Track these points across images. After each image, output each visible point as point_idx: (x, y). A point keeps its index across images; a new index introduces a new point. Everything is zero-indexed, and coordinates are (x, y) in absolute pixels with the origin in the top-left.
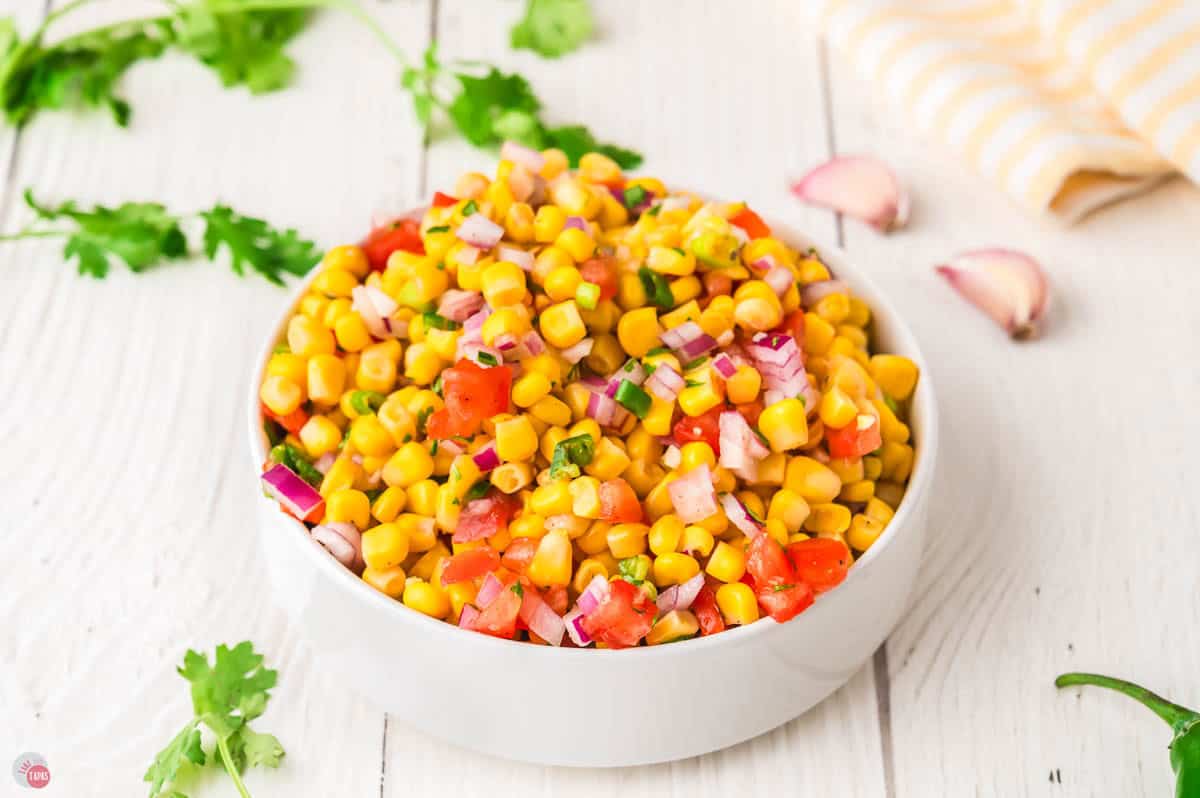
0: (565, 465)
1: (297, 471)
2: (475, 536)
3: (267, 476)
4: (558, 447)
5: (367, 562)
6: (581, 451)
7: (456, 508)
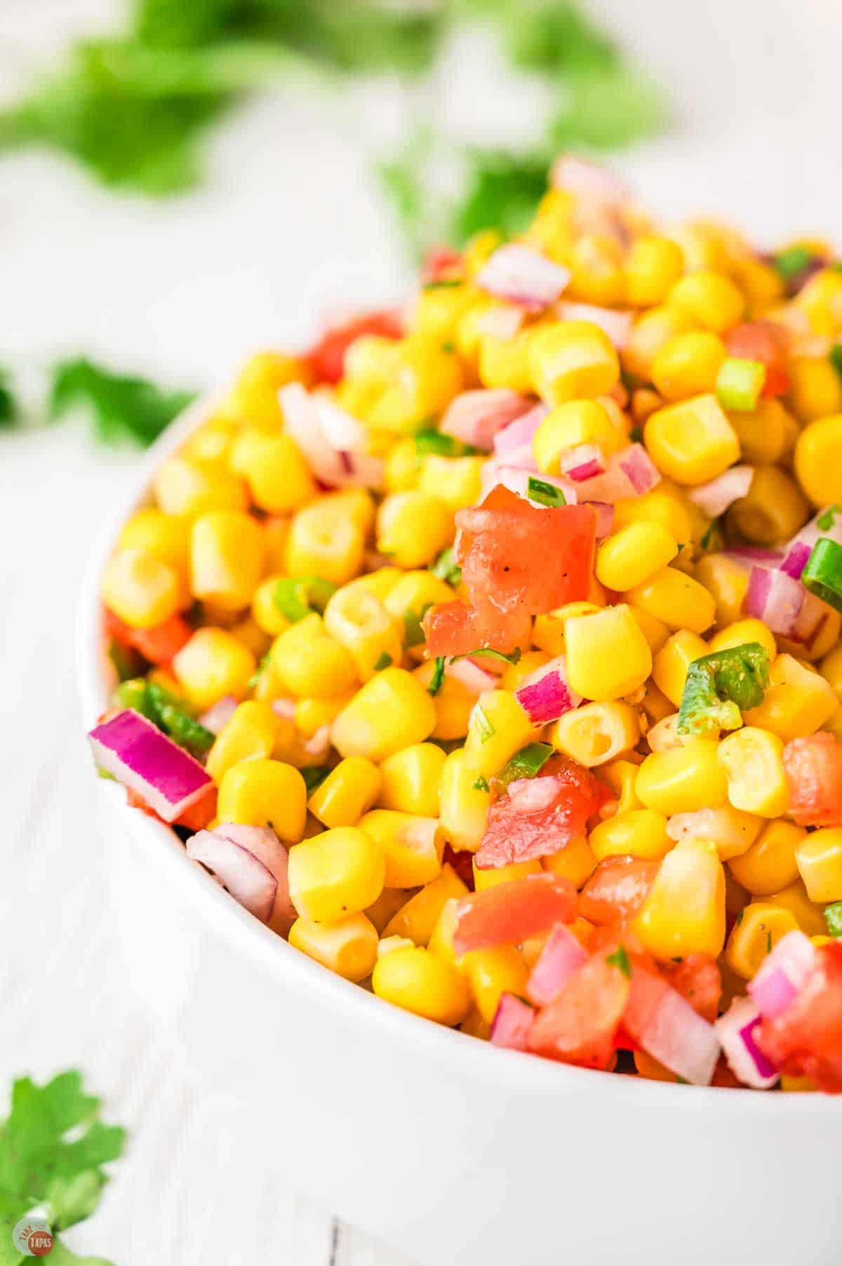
0: (709, 704)
1: (163, 727)
2: (523, 853)
3: (104, 734)
4: (695, 670)
5: (299, 909)
6: (742, 676)
7: (483, 797)
